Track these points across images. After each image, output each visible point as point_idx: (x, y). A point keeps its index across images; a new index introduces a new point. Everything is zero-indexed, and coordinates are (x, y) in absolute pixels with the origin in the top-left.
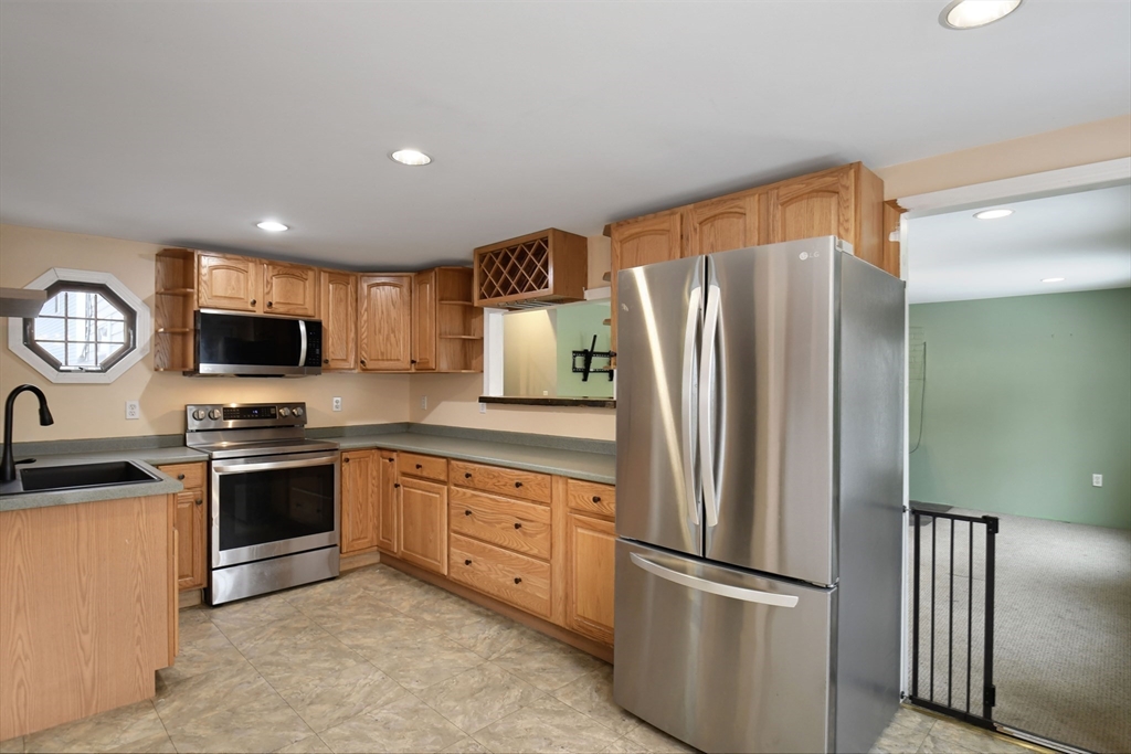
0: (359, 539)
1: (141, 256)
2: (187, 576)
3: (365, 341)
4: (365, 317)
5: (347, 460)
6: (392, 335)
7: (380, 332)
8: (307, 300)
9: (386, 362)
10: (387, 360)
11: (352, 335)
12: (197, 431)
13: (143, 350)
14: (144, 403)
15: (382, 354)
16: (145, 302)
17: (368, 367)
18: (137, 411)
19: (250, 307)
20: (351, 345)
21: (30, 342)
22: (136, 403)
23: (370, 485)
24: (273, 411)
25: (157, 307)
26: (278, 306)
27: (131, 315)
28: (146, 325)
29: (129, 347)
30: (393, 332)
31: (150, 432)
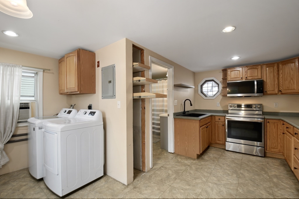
0: (274, 148)
1: (219, 72)
2: (221, 141)
3: (281, 84)
4: (281, 76)
5: (268, 122)
6: (292, 81)
7: (287, 80)
8: (259, 74)
9: (289, 90)
10: (290, 90)
11: (276, 82)
12: (231, 110)
13: (220, 92)
14: (220, 103)
15: (288, 88)
16: (220, 82)
17: (283, 92)
18: (219, 105)
19: (241, 79)
20: (276, 86)
21: (202, 92)
22: (219, 103)
24: (251, 106)
25: (223, 82)
26: (249, 78)
27: (218, 84)
28: (221, 86)
29: (218, 91)
30: (292, 79)
31: (222, 109)
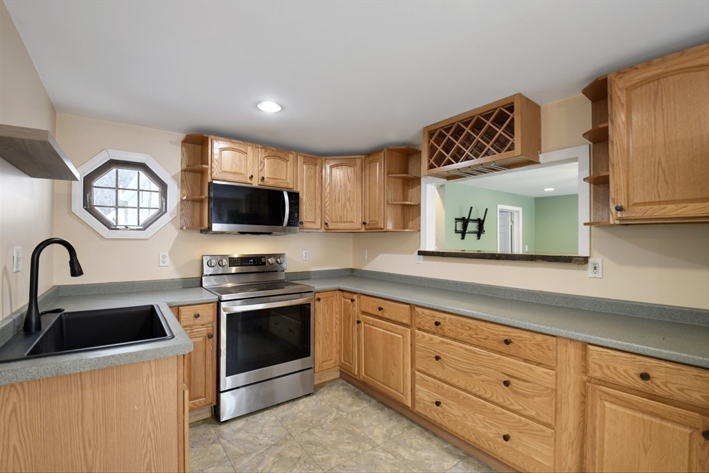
0: (326, 361)
1: (171, 142)
2: (201, 397)
3: (328, 208)
4: (328, 190)
5: (319, 300)
6: (348, 204)
7: (339, 201)
8: (288, 177)
9: (346, 224)
10: (344, 222)
11: (319, 203)
12: (210, 275)
13: (172, 214)
14: (172, 253)
15: (341, 217)
16: (174, 177)
17: (330, 227)
18: (167, 259)
19: (249, 181)
20: (318, 211)
21: (88, 206)
22: (167, 254)
23: (334, 319)
24: (263, 260)
25: (182, 181)
26: (268, 180)
27: (163, 186)
28: (175, 194)
29: (162, 211)
30: (349, 201)
31: (176, 276)
